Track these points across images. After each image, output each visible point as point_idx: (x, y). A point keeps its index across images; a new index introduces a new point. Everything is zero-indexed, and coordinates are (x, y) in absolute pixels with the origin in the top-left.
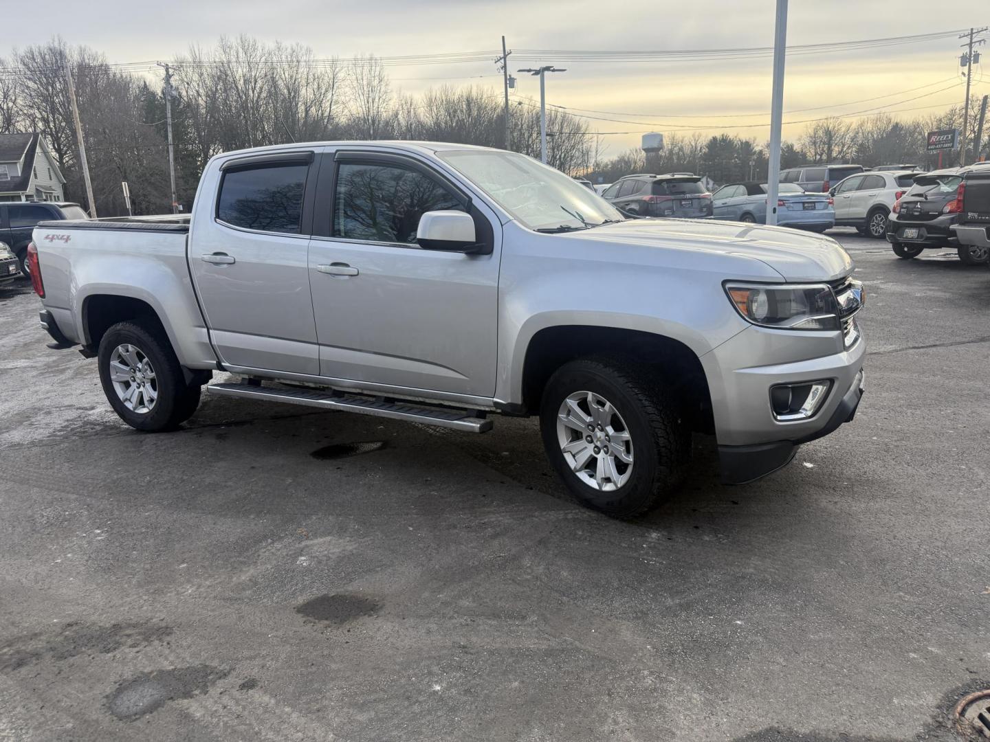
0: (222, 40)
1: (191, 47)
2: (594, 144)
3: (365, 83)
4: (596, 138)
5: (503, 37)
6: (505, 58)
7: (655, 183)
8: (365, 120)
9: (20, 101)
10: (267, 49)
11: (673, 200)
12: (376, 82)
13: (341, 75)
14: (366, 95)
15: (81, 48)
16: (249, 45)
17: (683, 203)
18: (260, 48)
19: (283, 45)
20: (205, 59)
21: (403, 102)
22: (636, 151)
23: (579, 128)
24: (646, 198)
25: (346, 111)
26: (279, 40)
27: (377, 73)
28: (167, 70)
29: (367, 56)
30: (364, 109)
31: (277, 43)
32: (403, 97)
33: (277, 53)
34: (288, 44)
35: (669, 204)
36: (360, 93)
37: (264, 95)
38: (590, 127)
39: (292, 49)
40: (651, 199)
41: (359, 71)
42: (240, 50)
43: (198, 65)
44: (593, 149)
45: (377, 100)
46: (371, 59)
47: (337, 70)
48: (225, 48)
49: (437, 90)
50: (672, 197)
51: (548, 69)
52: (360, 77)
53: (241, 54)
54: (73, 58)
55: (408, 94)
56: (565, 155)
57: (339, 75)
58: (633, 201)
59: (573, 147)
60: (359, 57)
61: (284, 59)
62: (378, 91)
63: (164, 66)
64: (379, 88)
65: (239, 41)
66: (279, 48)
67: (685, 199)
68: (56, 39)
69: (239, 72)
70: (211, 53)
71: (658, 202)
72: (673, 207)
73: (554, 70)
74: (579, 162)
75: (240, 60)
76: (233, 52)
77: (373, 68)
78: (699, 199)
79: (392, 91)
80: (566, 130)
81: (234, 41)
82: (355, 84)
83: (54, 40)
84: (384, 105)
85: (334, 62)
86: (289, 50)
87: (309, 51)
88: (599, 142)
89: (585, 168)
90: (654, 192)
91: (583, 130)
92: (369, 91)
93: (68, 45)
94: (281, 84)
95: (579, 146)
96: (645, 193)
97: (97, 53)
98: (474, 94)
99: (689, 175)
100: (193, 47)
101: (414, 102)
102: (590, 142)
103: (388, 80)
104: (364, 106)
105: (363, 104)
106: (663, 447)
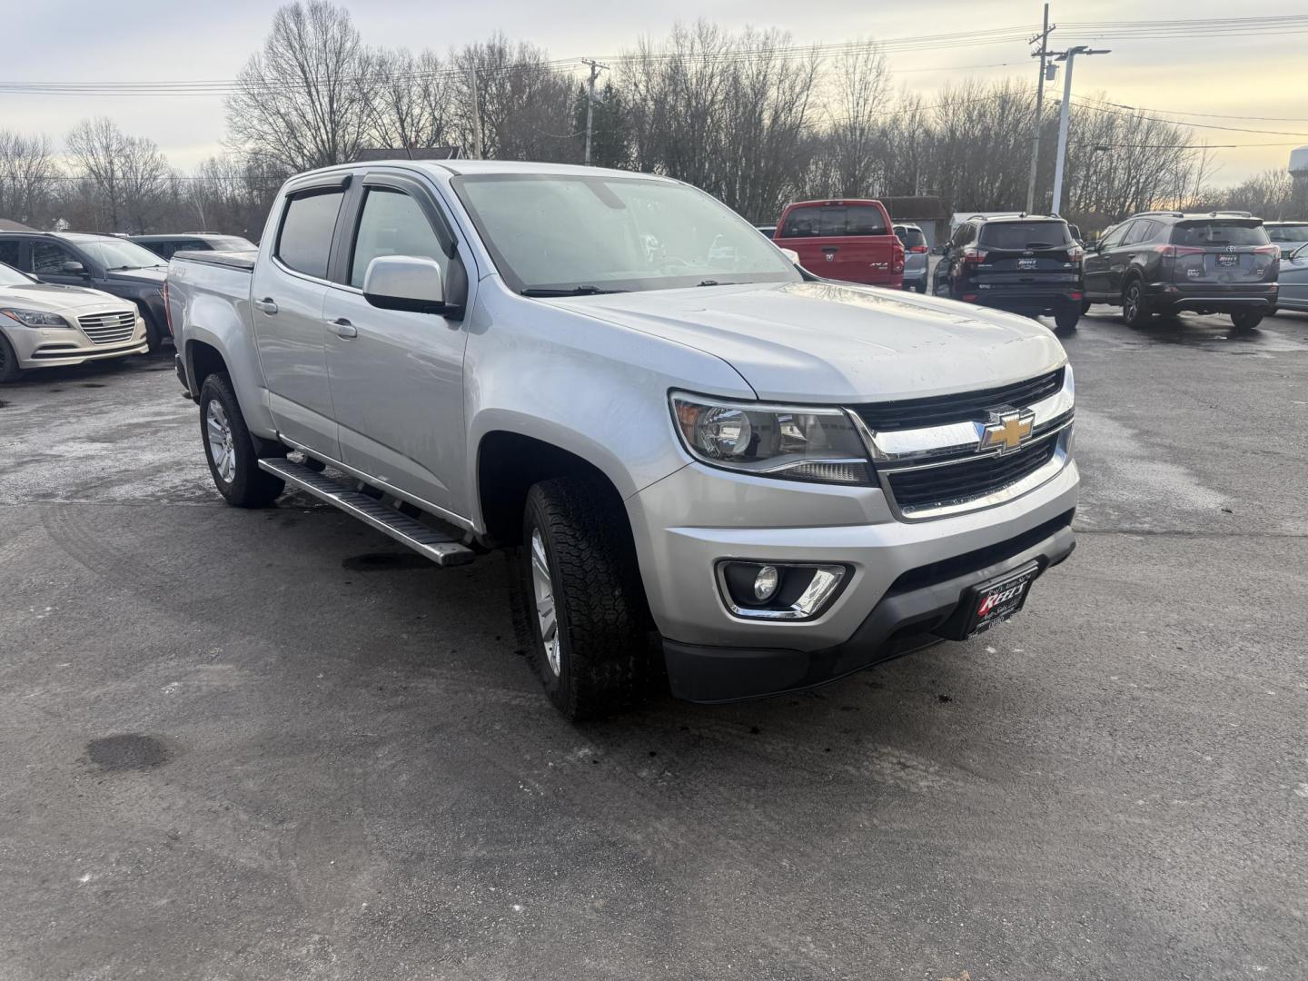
0: (676, 27)
1: (641, 37)
2: (1198, 163)
3: (858, 77)
4: (1201, 153)
5: (1047, 6)
6: (1045, 36)
7: (1178, 225)
8: (853, 129)
9: (452, 109)
10: (729, 36)
11: (1204, 254)
12: (871, 78)
13: (821, 69)
14: (857, 95)
15: (521, 44)
16: (707, 34)
17: (1222, 258)
18: (721, 36)
19: (756, 30)
20: (656, 52)
21: (907, 103)
22: (1275, 174)
23: (1175, 138)
24: (1160, 248)
25: (826, 116)
26: (750, 25)
27: (875, 64)
28: (593, 69)
29: (866, 40)
30: (852, 113)
31: (748, 28)
32: (908, 96)
33: (746, 41)
34: (760, 30)
35: (1196, 260)
36: (849, 92)
37: (720, 97)
38: (1194, 138)
39: (766, 35)
40: (1168, 250)
41: (851, 61)
42: (697, 40)
43: (646, 60)
44: (1195, 171)
45: (870, 101)
46: (870, 44)
47: (818, 61)
48: (679, 38)
49: (957, 87)
50: (1203, 249)
51: (1079, 50)
52: (851, 70)
53: (698, 46)
54: (513, 57)
55: (915, 93)
56: (1147, 179)
57: (819, 68)
58: (1139, 252)
59: (1160, 168)
60: (854, 41)
61: (754, 47)
62: (873, 89)
63: (589, 64)
64: (875, 85)
65: (696, 28)
66: (749, 35)
67: (1223, 254)
68: (498, 35)
69: (692, 67)
70: (662, 45)
71: (1178, 256)
72: (1202, 265)
73: (1090, 52)
74: (1170, 189)
75: (695, 52)
76: (688, 44)
77: (871, 56)
78: (1252, 254)
79: (892, 89)
80: (1153, 141)
81: (690, 29)
82: (843, 80)
83: (495, 37)
84: (880, 107)
85: (814, 51)
86: (762, 38)
87: (788, 37)
88: (1207, 160)
89: (1178, 198)
90: (1174, 240)
91: (1182, 139)
92: (861, 89)
93: (508, 42)
94: (745, 82)
95: (1173, 166)
96: (1160, 241)
97: (539, 50)
98: (1012, 90)
99: (1243, 215)
100: (643, 39)
101: (922, 103)
102: (1190, 161)
103: (889, 72)
104: (851, 110)
105: (851, 106)
106: (578, 626)
